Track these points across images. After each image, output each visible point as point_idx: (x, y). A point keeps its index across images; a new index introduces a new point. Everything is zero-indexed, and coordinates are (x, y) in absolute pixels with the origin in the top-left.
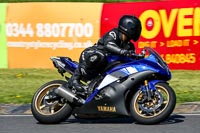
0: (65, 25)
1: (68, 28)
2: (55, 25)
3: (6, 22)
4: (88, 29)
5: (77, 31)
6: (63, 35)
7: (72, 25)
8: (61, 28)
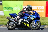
0: (37, 6)
1: (38, 7)
2: (35, 6)
3: (23, 5)
4: (43, 7)
5: (40, 8)
6: (37, 9)
7: (39, 6)
8: (36, 7)
